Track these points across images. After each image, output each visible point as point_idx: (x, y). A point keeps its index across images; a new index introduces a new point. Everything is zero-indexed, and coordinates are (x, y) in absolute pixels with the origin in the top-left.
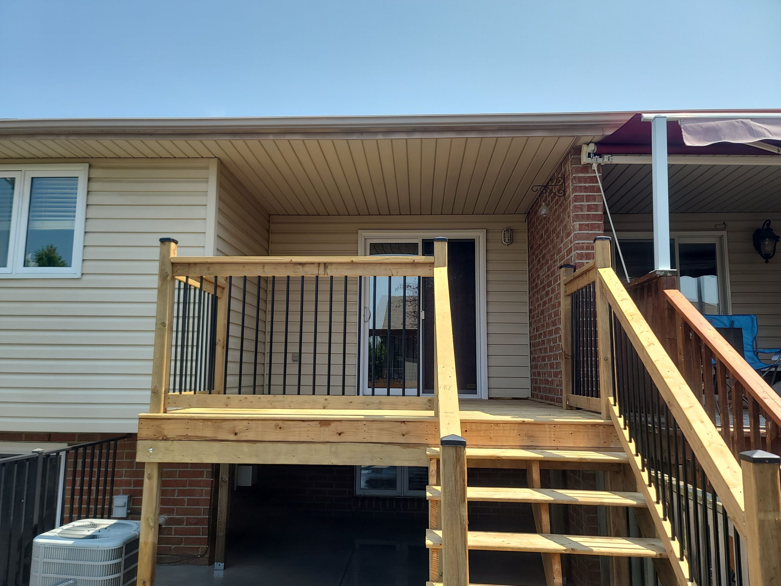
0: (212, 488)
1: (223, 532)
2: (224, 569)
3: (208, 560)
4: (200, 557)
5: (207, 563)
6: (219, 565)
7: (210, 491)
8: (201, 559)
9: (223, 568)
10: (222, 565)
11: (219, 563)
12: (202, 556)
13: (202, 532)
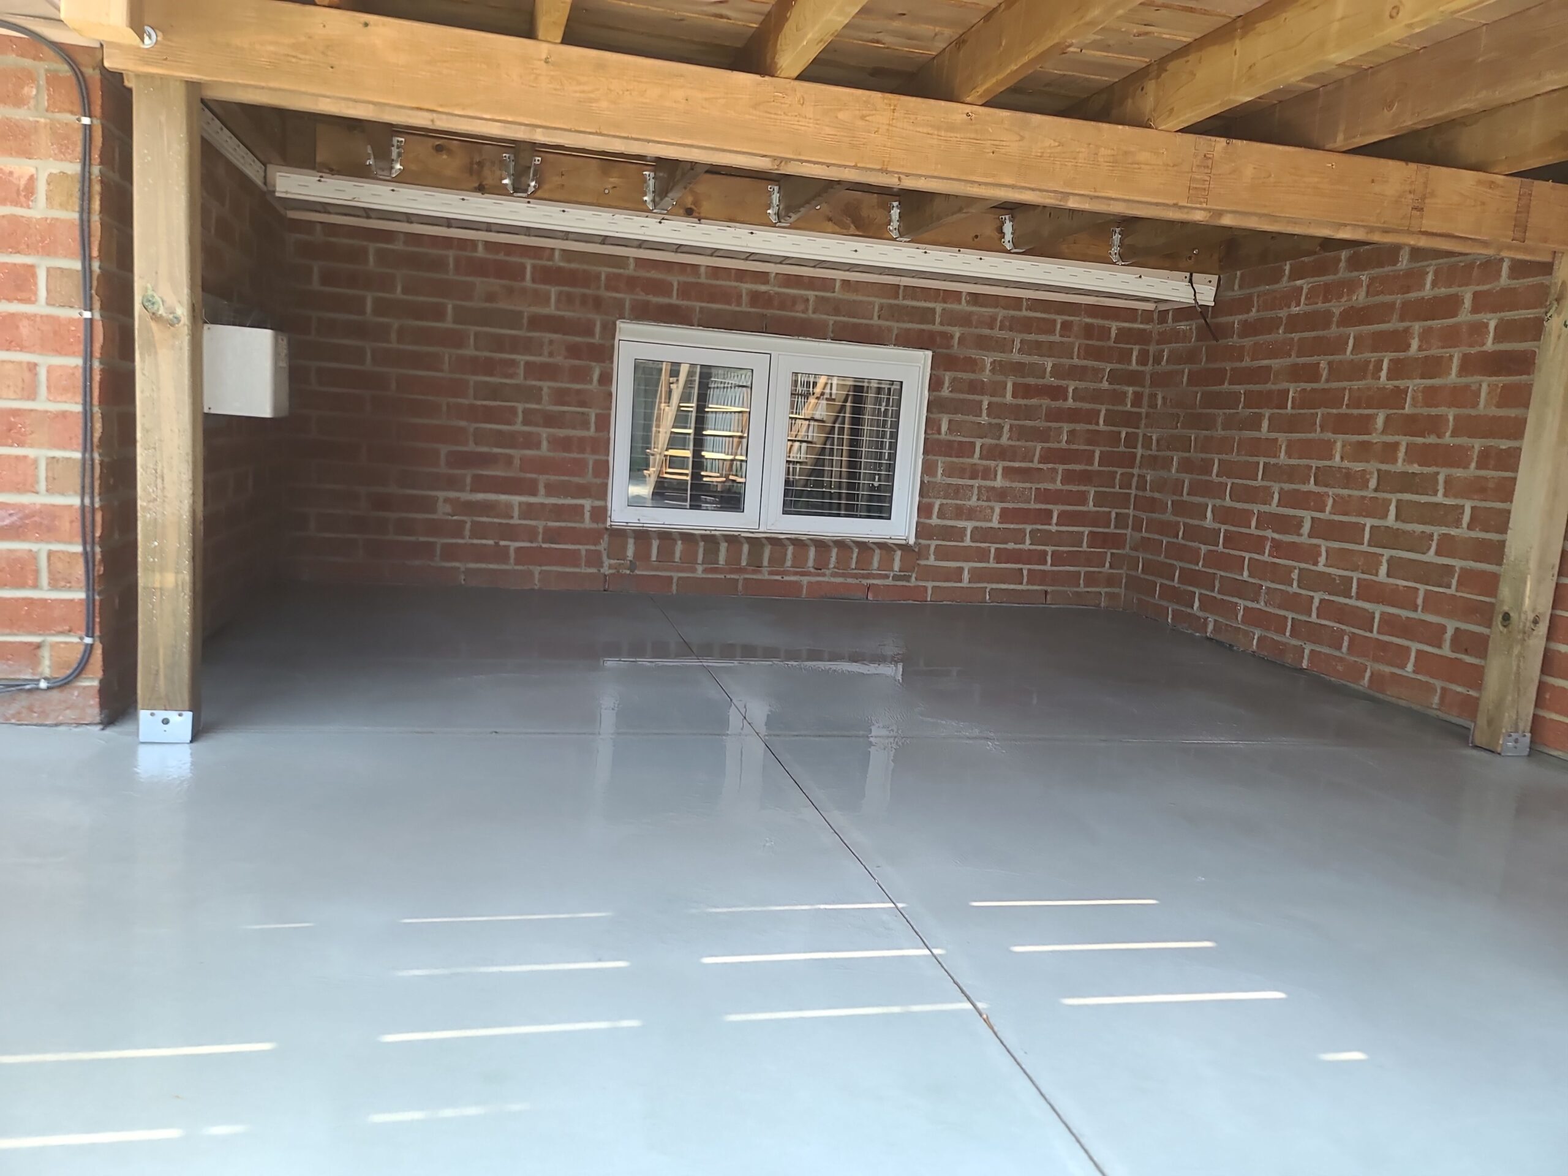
0: (88, 356)
1: (178, 572)
2: (191, 742)
3: (94, 701)
4: (49, 688)
5: (93, 710)
6: (166, 722)
7: (79, 373)
8: (55, 695)
9: (188, 735)
10: (182, 722)
11: (161, 714)
12: (63, 684)
13: (50, 572)
